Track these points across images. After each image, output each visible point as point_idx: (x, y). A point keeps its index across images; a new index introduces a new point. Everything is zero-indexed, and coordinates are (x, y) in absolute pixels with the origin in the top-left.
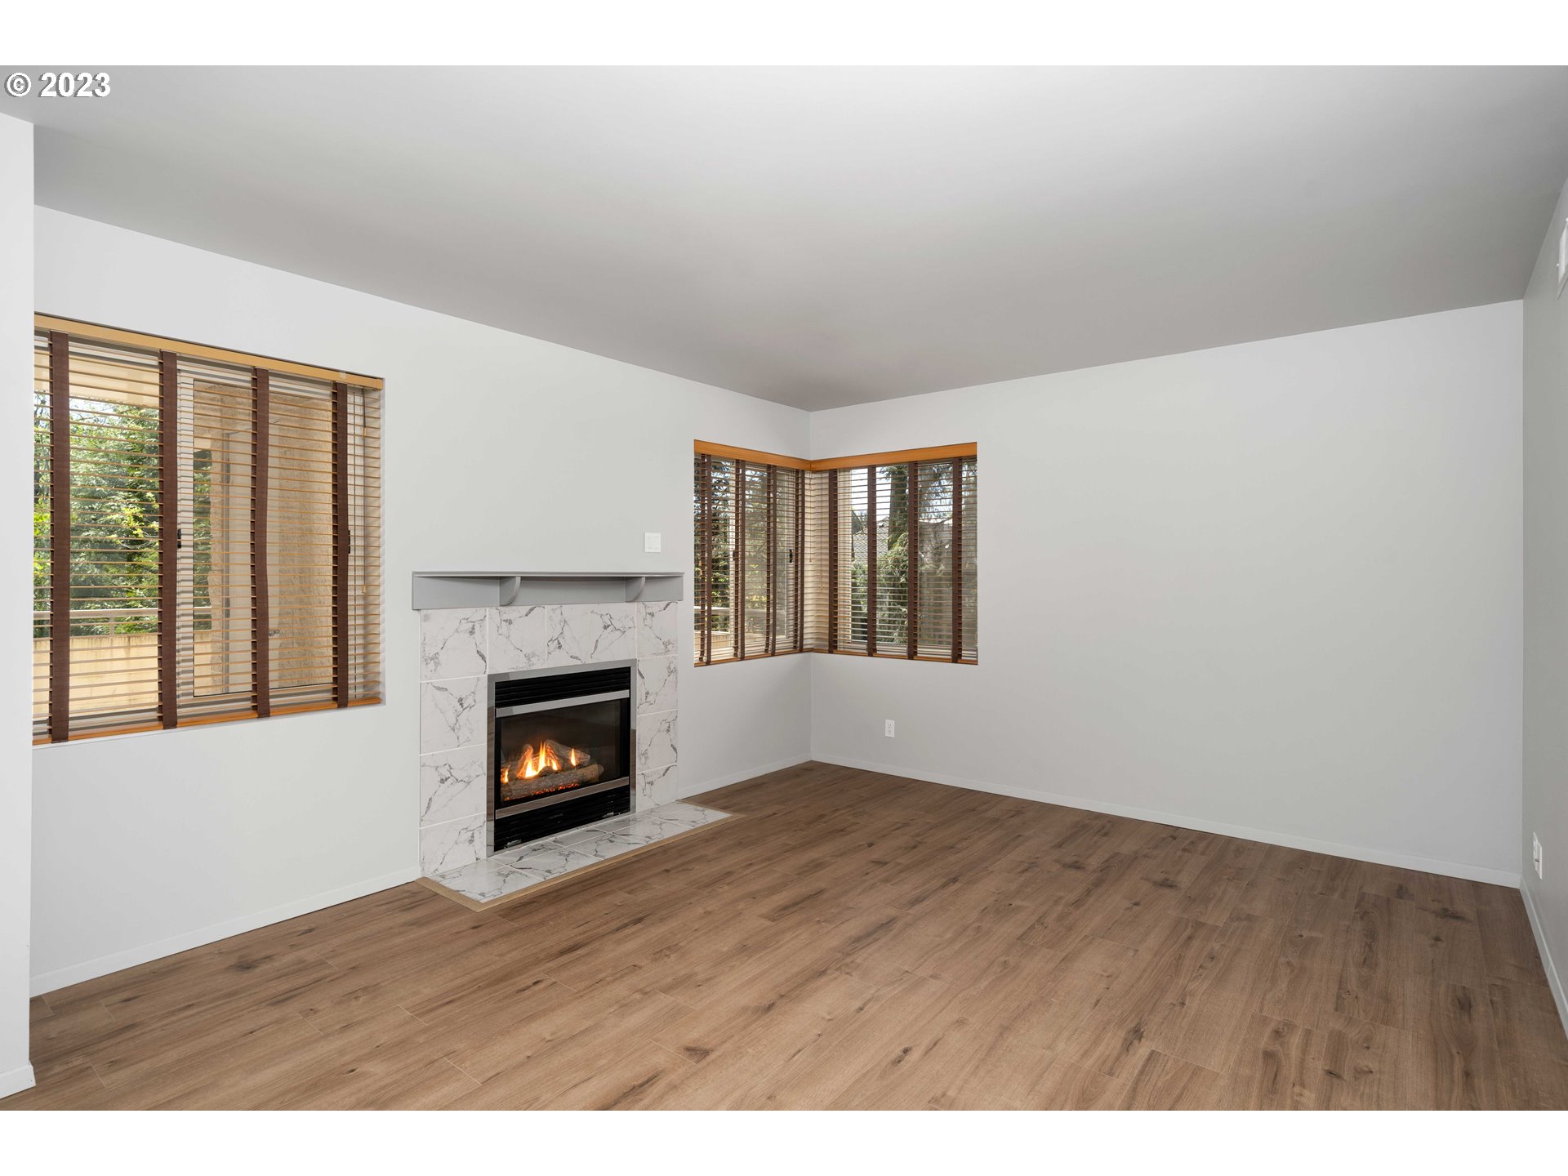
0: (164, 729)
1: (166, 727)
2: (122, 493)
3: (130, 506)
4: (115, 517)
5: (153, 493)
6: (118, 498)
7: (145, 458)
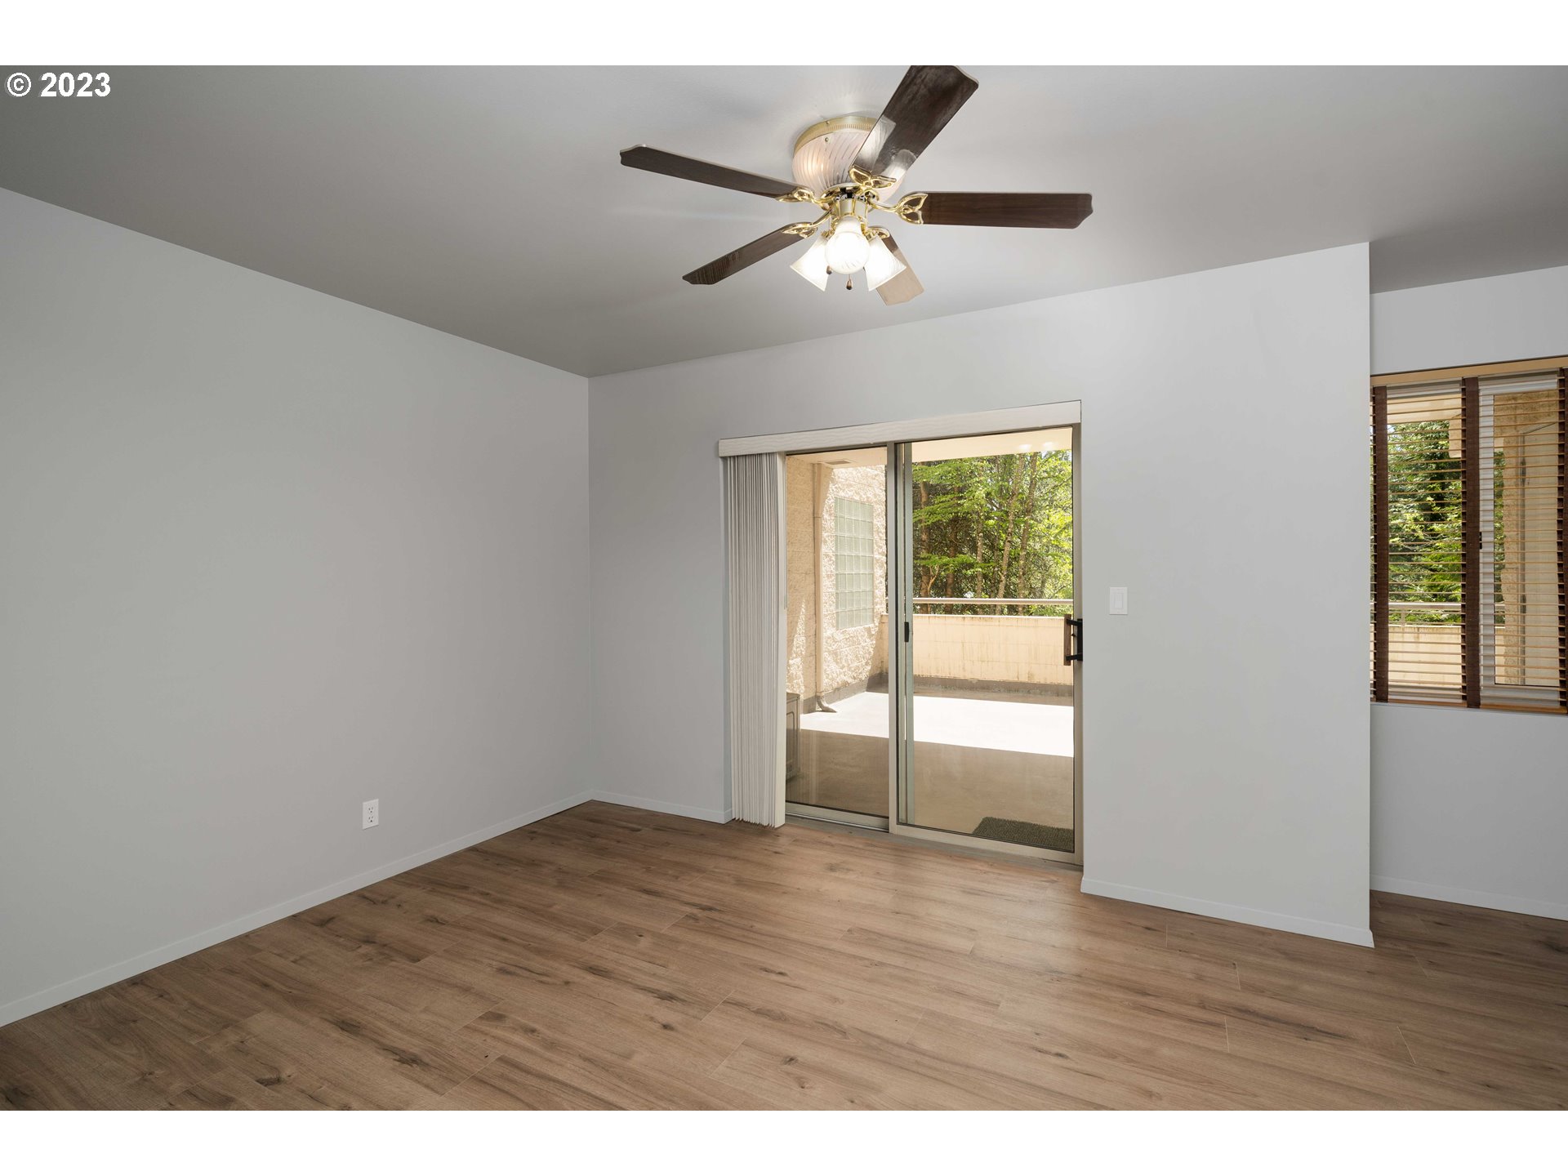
0: (1468, 707)
1: (1469, 706)
2: (1402, 499)
3: (1410, 510)
4: (1397, 521)
5: (1432, 497)
6: (1399, 505)
7: (1424, 464)
